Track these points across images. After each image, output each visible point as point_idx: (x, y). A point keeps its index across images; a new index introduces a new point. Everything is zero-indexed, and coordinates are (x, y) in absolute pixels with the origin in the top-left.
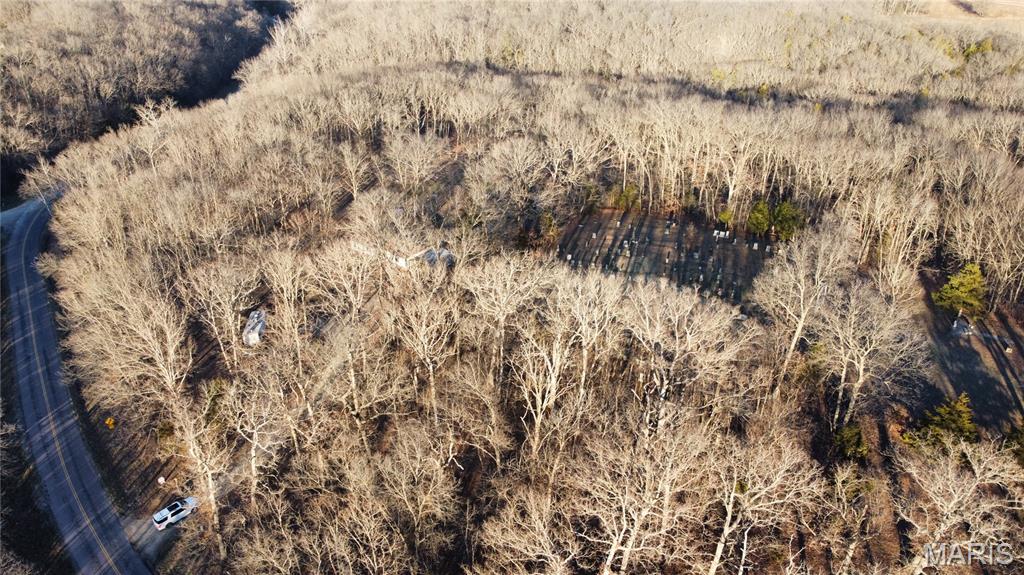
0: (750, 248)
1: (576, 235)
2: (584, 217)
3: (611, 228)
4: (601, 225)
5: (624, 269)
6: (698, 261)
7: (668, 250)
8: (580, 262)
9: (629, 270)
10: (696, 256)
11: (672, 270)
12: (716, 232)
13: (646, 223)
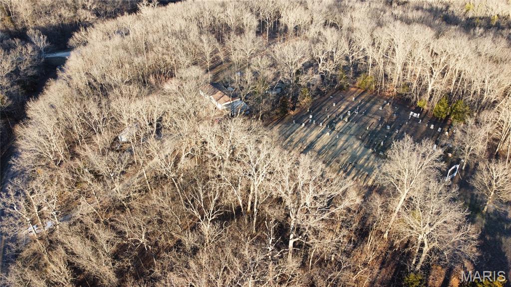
0: (429, 126)
1: (324, 103)
2: (336, 92)
3: (348, 101)
4: (344, 97)
5: (339, 129)
6: (388, 131)
7: (374, 121)
8: (314, 121)
9: (341, 131)
10: (388, 128)
11: (368, 134)
12: (412, 113)
13: (373, 100)
